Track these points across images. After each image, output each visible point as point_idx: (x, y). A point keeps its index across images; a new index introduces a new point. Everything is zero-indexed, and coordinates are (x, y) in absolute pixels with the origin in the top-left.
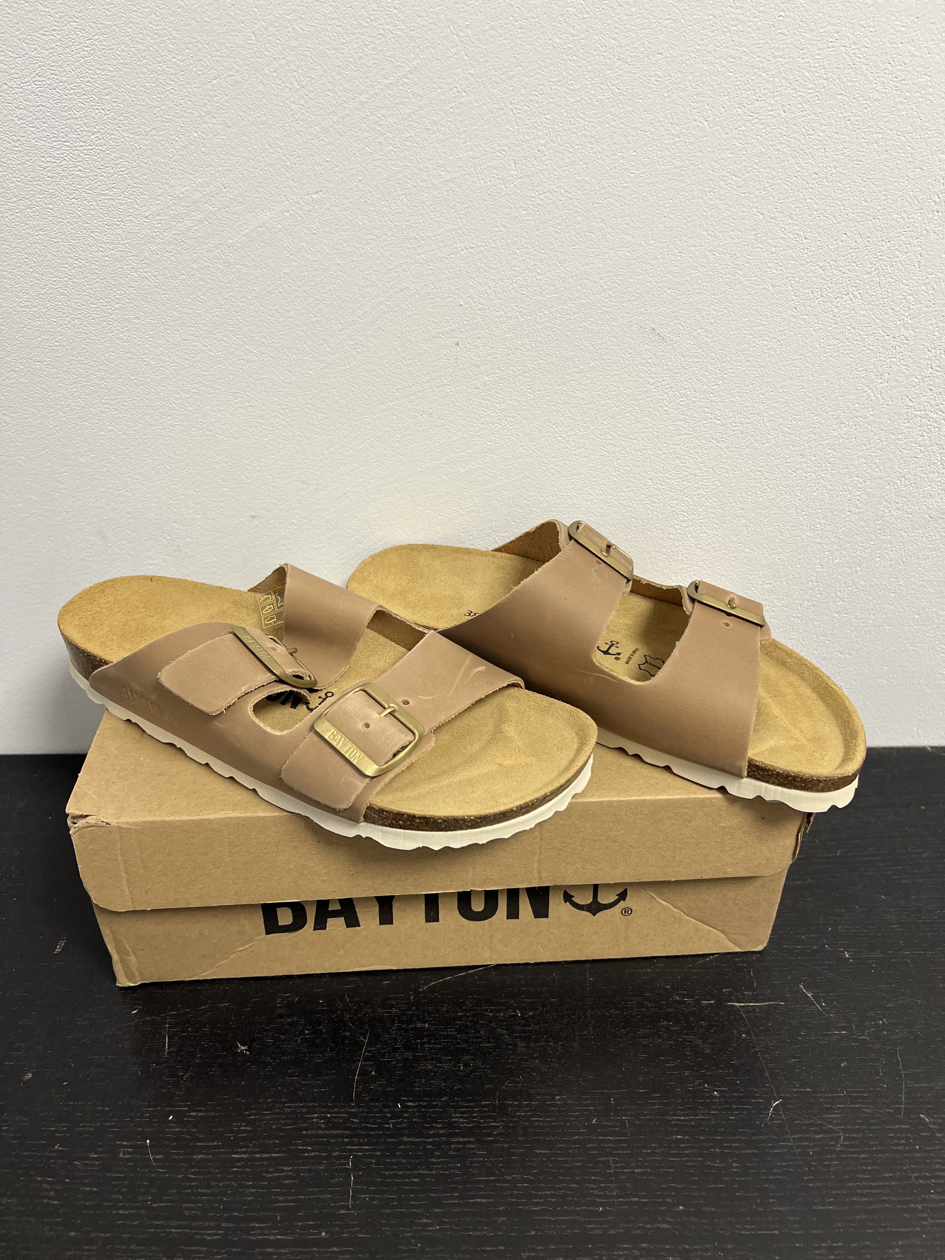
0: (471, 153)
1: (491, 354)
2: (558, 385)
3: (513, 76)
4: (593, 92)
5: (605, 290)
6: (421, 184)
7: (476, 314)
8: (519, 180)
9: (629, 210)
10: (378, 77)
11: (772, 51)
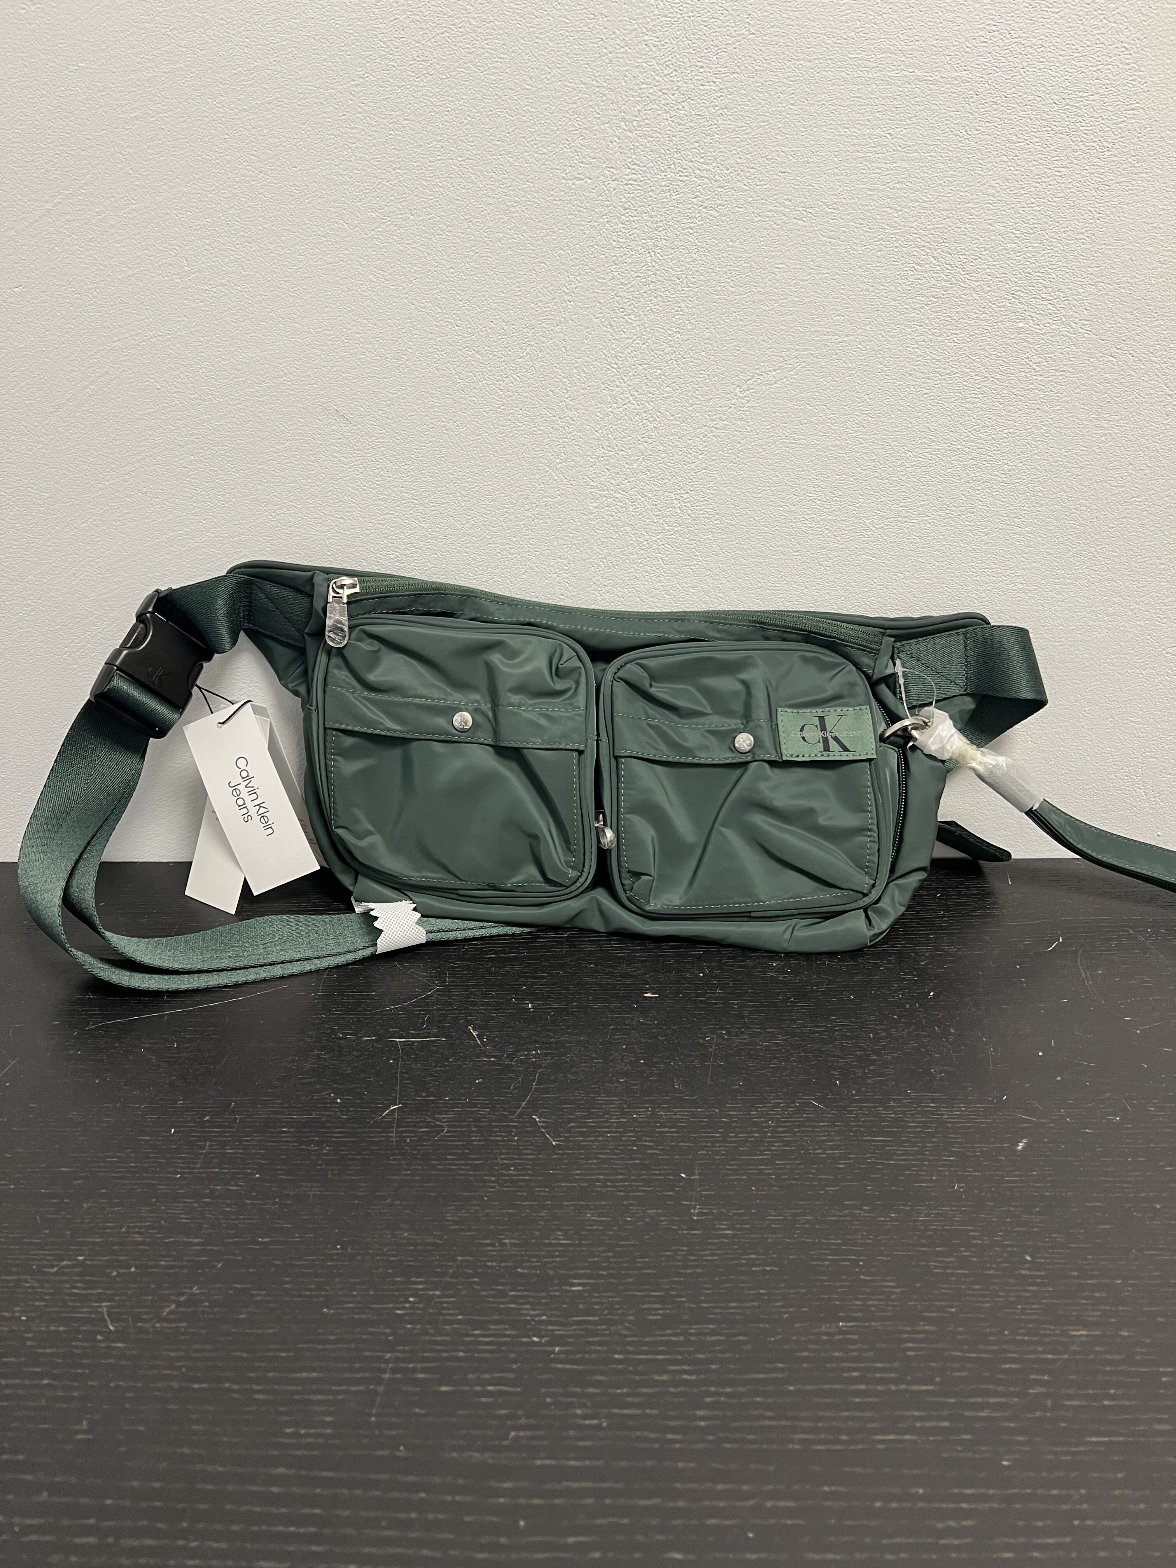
0: (146, 252)
1: (192, 435)
2: (259, 465)
3: (173, 187)
4: (244, 200)
5: (285, 374)
6: (107, 279)
7: (173, 397)
8: (193, 275)
9: (294, 301)
10: (59, 189)
11: (391, 163)
